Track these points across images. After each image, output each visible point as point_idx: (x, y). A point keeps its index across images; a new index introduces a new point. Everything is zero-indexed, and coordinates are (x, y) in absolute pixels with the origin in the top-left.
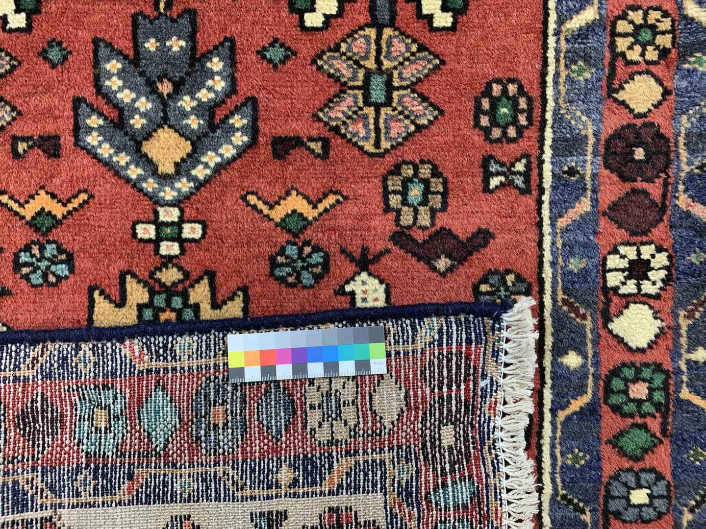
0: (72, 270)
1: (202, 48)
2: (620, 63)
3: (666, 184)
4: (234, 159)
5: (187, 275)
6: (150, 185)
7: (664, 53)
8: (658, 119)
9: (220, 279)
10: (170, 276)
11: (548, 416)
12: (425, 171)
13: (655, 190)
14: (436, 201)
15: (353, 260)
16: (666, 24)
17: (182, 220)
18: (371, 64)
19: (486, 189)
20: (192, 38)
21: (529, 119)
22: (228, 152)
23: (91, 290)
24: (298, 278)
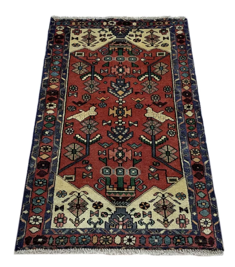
0: (106, 106)
1: (125, 82)
2: (183, 85)
3: (191, 98)
4: (130, 94)
5: (123, 107)
6: (118, 96)
7: (189, 84)
8: (189, 91)
9: (128, 107)
10: (121, 107)
11: (178, 124)
12: (157, 96)
13: (190, 98)
14: (159, 99)
15: (147, 106)
16: (189, 81)
17: (122, 101)
18: (149, 84)
19: (166, 97)
20: (124, 81)
21: (171, 90)
22: (129, 93)
23: (109, 108)
24: (139, 108)
